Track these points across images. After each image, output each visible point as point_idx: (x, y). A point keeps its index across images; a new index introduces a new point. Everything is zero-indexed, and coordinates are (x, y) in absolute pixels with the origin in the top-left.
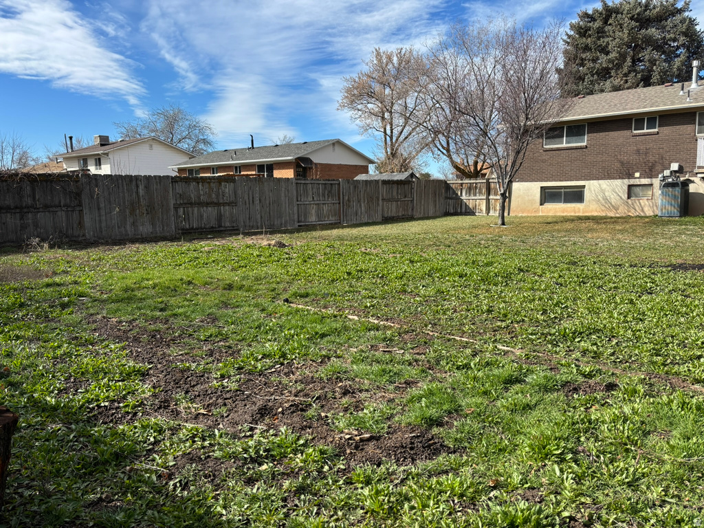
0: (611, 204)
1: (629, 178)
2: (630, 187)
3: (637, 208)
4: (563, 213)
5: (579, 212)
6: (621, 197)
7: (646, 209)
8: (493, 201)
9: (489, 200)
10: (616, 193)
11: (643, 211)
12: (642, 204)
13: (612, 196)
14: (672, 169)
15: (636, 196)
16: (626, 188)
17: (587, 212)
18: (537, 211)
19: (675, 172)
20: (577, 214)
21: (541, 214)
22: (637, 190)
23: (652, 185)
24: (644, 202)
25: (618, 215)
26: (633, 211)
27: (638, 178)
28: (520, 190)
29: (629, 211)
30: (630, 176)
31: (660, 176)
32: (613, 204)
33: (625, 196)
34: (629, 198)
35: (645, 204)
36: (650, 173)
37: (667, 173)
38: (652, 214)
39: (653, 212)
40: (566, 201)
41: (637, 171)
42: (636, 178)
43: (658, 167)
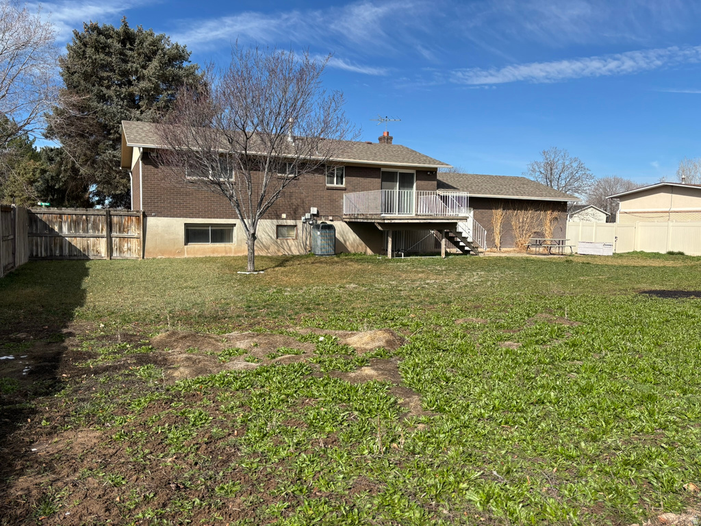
0: (262, 243)
1: (277, 219)
2: (278, 226)
3: (286, 249)
4: (213, 253)
5: (231, 252)
6: (271, 237)
7: (293, 248)
8: (118, 239)
9: (111, 238)
10: (266, 233)
11: (290, 250)
12: (290, 244)
13: (263, 236)
14: (312, 213)
15: (283, 237)
16: (275, 228)
17: (239, 252)
18: (181, 252)
19: (314, 215)
20: (228, 255)
21: (186, 256)
22: (284, 230)
23: (296, 226)
24: (291, 242)
25: (269, 255)
26: (282, 250)
27: (285, 219)
28: (157, 226)
29: (279, 251)
30: (278, 217)
31: (303, 218)
32: (264, 243)
33: (274, 236)
34: (277, 238)
35: (292, 244)
36: (295, 215)
37: (308, 216)
38: (298, 254)
39: (299, 251)
40: (214, 241)
41: (284, 213)
42: (283, 219)
43: (301, 211)
